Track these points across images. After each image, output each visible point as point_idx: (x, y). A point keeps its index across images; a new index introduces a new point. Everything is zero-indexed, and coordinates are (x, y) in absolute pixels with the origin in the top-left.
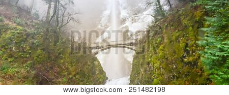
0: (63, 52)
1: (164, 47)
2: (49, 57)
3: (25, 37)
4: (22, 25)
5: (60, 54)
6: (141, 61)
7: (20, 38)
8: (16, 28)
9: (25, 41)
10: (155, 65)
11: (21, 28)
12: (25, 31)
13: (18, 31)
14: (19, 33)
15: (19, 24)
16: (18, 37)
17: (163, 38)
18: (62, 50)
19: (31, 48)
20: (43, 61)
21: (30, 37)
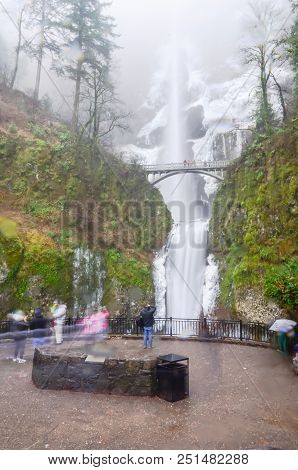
0: (107, 181)
1: (266, 188)
2: (88, 189)
3: (50, 157)
4: (42, 138)
5: (102, 183)
6: (229, 200)
7: (43, 159)
8: (35, 142)
9: (50, 163)
10: (250, 213)
11: (41, 142)
12: (49, 147)
13: (40, 149)
14: (40, 152)
15: (37, 136)
16: (40, 158)
17: (266, 172)
18: (104, 177)
19: (61, 175)
20: (79, 195)
21: (55, 157)
